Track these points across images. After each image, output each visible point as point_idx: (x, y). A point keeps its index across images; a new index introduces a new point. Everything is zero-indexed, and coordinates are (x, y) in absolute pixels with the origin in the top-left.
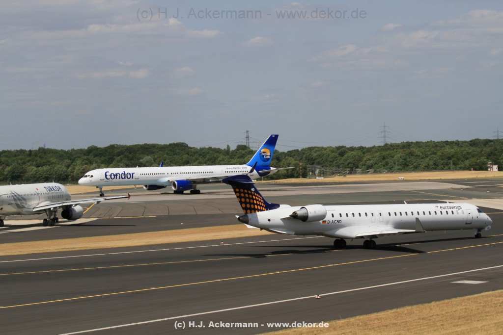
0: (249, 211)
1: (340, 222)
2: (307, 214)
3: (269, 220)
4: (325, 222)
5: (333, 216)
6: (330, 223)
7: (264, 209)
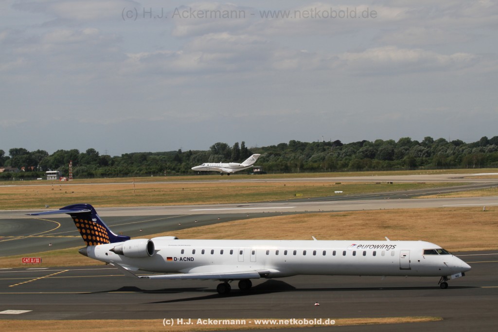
0: (90, 243)
1: (192, 259)
2: (122, 249)
3: (107, 254)
4: (171, 258)
5: (183, 252)
6: (178, 260)
7: (107, 242)
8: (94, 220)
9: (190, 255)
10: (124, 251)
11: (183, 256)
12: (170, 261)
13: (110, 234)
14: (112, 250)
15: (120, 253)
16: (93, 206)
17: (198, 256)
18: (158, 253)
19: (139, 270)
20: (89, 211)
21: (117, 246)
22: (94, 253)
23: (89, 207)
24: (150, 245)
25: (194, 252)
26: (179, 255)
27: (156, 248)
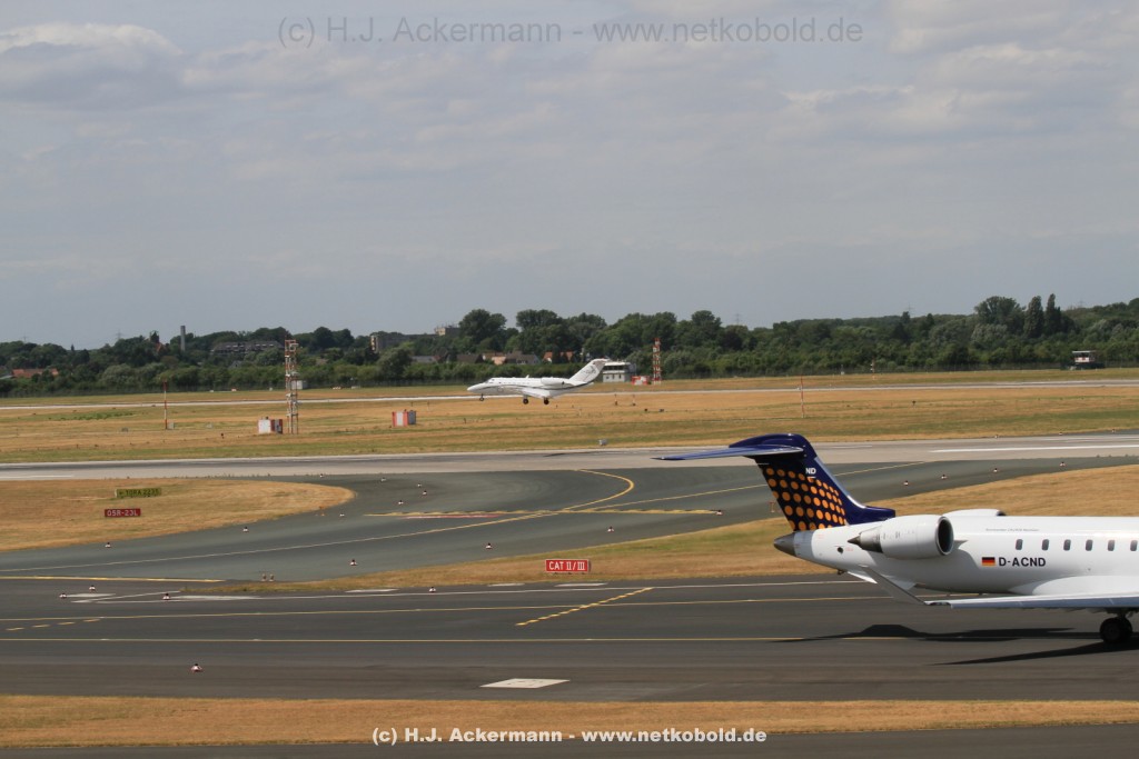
0: (802, 524)
1: (1042, 562)
2: (878, 538)
3: (840, 550)
4: (991, 560)
5: (1019, 545)
6: (1009, 565)
7: (841, 522)
8: (811, 471)
9: (1037, 552)
10: (884, 542)
11: (1020, 555)
12: (988, 566)
13: (847, 504)
14: (855, 541)
15: (873, 547)
16: (809, 439)
17: (1054, 555)
18: (961, 548)
19: (917, 586)
20: (800, 450)
21: (866, 530)
22: (810, 548)
23: (798, 440)
24: (945, 529)
25: (1045, 546)
26: (1010, 553)
27: (957, 535)
